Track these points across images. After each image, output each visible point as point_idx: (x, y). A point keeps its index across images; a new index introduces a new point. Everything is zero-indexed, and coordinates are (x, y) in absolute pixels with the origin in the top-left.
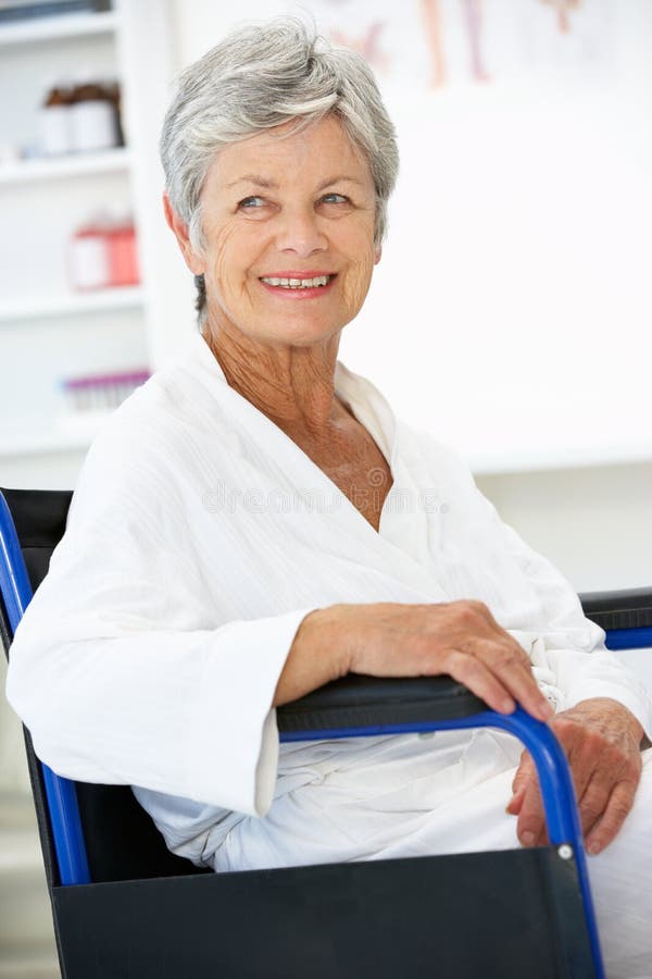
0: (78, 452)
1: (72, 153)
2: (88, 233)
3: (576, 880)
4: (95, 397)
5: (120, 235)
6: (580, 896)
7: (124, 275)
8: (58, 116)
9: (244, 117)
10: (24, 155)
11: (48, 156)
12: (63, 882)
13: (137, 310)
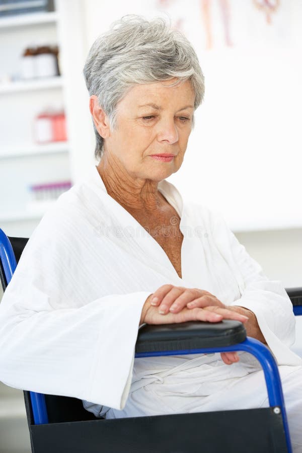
0: (36, 220)
1: (36, 78)
2: (43, 116)
3: (282, 423)
4: (45, 194)
5: (58, 117)
6: (284, 432)
7: (60, 137)
8: (30, 61)
9: (151, 74)
10: (13, 79)
11: (24, 80)
12: (36, 422)
13: (66, 153)
